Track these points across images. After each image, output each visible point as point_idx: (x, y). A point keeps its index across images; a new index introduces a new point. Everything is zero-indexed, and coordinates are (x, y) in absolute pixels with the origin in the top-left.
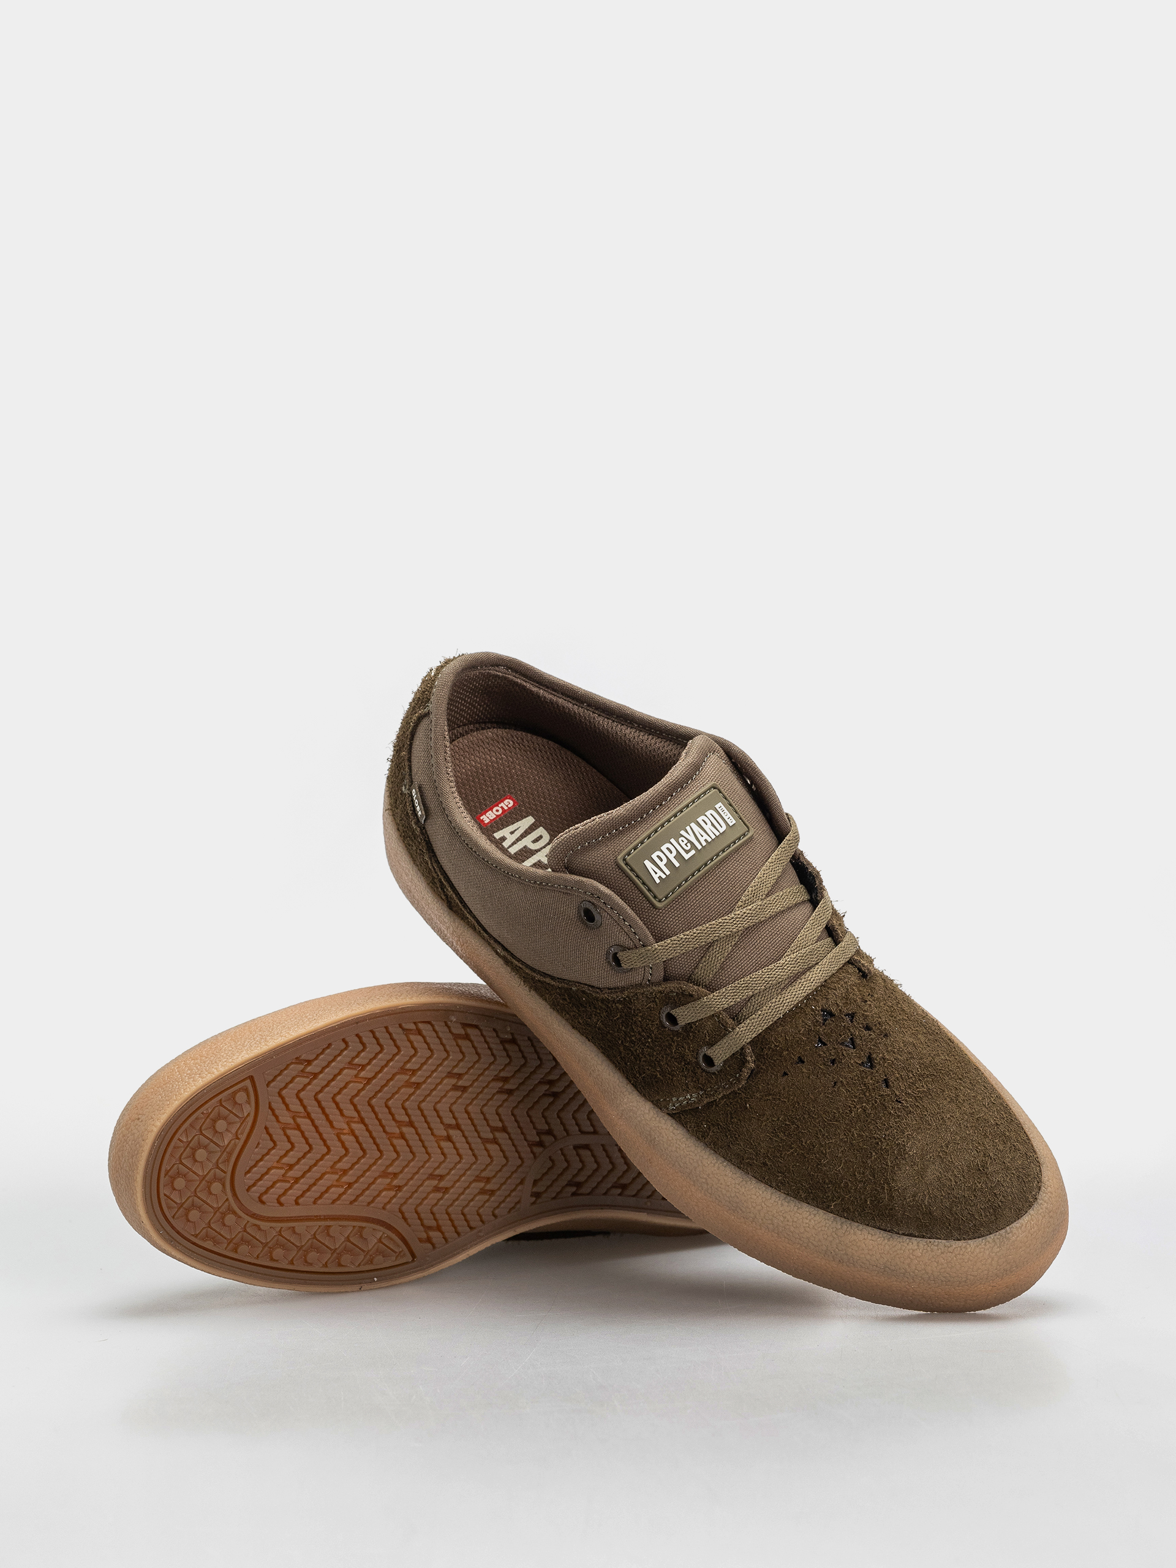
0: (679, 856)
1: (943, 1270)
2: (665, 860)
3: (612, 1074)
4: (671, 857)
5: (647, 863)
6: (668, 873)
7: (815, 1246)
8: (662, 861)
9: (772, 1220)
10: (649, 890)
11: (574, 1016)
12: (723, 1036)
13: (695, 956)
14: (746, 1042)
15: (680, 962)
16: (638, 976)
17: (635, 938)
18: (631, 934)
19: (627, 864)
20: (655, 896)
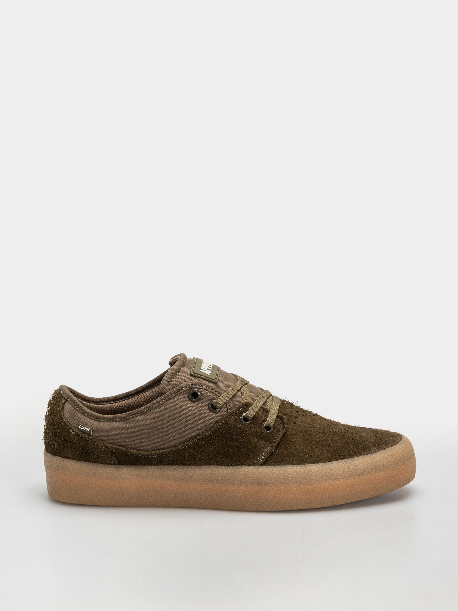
0: (209, 367)
4: (207, 368)
5: (201, 370)
6: (210, 371)
7: (347, 475)
8: (205, 369)
9: (325, 474)
10: (209, 378)
11: (201, 456)
12: (268, 416)
13: (239, 394)
14: (276, 414)
15: (236, 397)
16: (225, 409)
17: (216, 393)
18: (215, 392)
19: (195, 373)
20: (213, 379)
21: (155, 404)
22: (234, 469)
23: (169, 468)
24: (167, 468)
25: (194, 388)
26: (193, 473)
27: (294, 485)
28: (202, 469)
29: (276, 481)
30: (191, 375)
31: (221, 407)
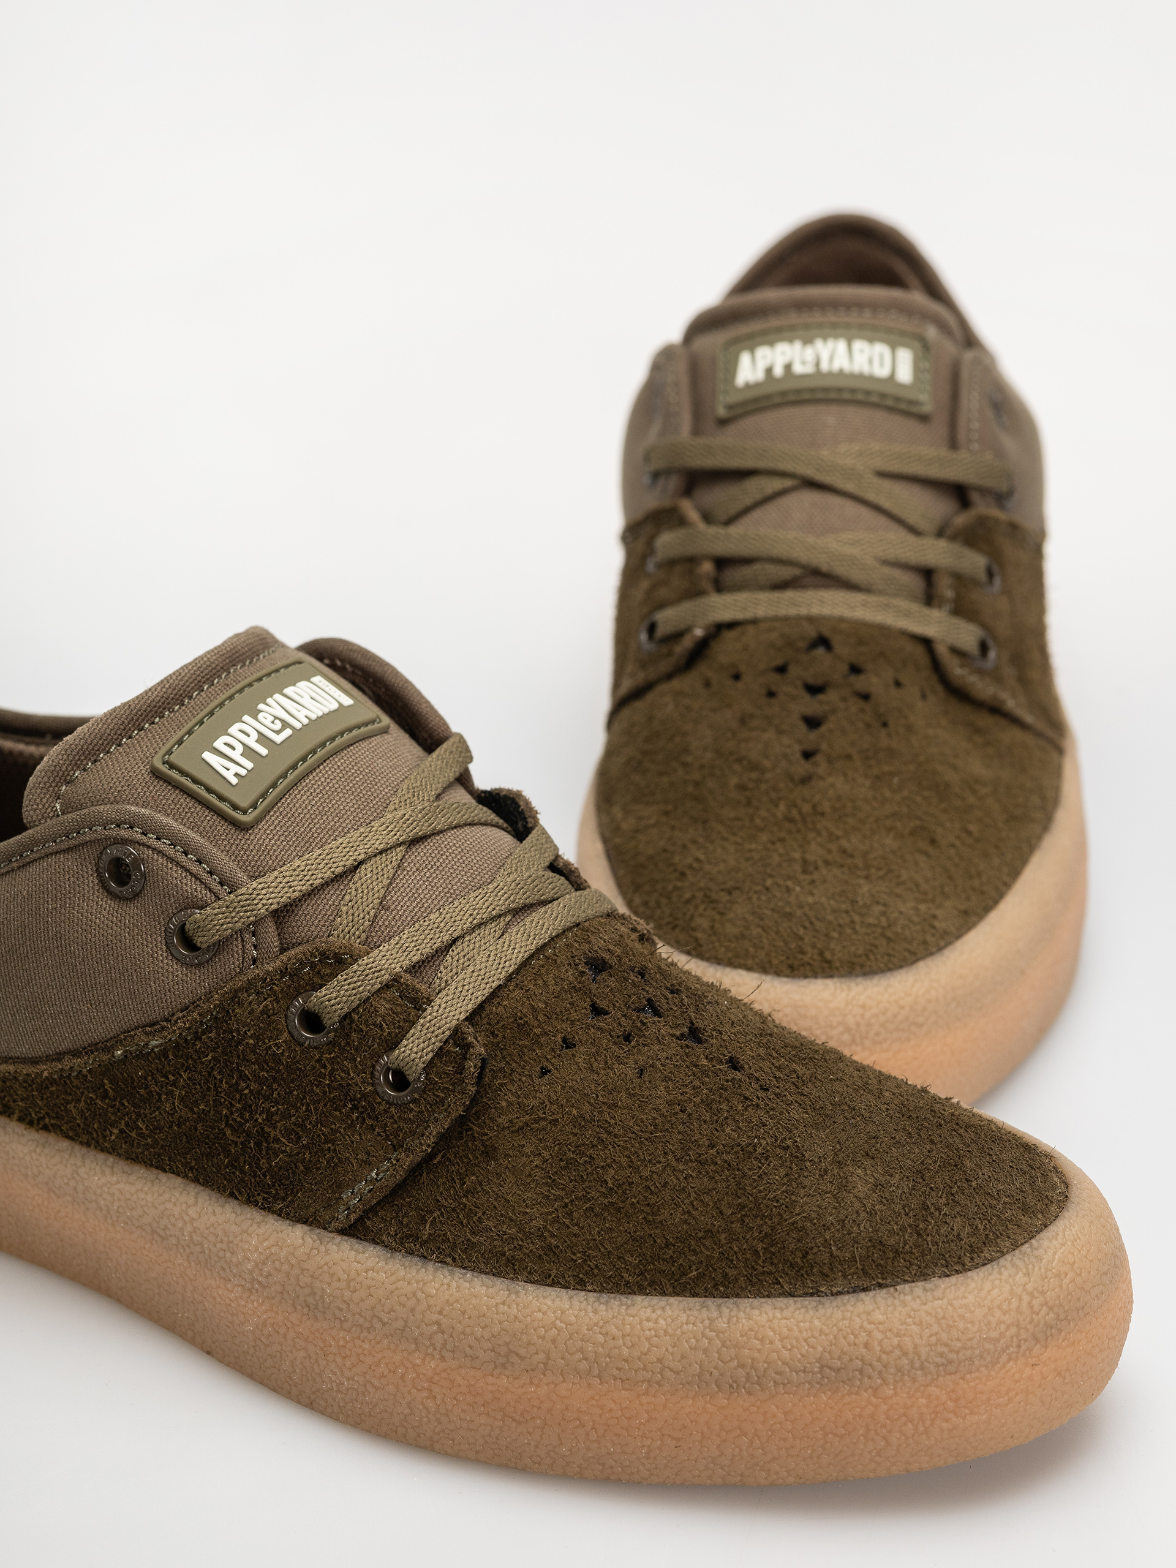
0: (262, 739)
1: (933, 1339)
2: (240, 748)
3: (218, 1210)
4: (252, 742)
5: (208, 756)
6: (250, 765)
7: (678, 1373)
8: (234, 749)
9: (581, 1350)
10: (221, 798)
11: (127, 1125)
12: (413, 1023)
13: (331, 896)
14: (454, 1023)
15: (308, 909)
16: (232, 960)
17: (213, 882)
18: (205, 876)
19: (172, 766)
20: (235, 807)
21: (30, 846)
22: (237, 1215)
23: (23, 1135)
24: (18, 1134)
25: (125, 842)
26: (100, 1183)
27: (443, 1359)
28: (131, 1179)
29: (375, 1321)
30: (156, 774)
31: (221, 946)
